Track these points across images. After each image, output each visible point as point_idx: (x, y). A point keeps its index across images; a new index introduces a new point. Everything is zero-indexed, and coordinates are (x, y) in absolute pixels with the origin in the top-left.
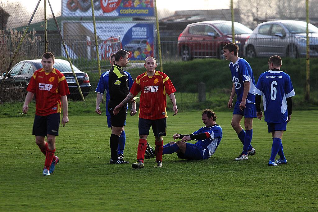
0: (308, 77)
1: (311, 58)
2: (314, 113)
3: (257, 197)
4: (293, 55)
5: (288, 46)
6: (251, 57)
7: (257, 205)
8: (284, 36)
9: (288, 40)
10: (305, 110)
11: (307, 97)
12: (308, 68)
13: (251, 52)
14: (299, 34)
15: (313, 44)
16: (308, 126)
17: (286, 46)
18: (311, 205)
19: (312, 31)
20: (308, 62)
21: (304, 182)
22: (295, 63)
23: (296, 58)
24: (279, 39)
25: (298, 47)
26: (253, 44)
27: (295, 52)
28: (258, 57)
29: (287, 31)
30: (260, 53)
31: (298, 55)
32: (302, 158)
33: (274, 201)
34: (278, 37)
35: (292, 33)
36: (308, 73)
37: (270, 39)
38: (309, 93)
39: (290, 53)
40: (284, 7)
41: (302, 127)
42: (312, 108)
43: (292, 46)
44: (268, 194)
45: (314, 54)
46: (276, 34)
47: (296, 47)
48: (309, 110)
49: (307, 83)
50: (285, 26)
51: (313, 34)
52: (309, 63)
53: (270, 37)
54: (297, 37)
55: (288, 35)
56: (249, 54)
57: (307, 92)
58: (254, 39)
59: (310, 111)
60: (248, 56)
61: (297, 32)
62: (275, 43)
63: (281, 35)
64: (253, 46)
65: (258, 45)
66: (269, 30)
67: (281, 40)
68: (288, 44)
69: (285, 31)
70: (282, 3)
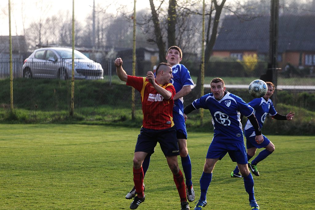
0: (72, 96)
1: (76, 80)
2: (76, 126)
3: (8, 198)
4: (63, 77)
5: (59, 69)
6: (28, 77)
7: (7, 204)
8: (56, 61)
9: (59, 64)
10: (69, 123)
11: (71, 113)
12: (73, 88)
13: (28, 73)
14: (68, 60)
15: (80, 68)
16: (68, 138)
17: (58, 70)
18: (52, 205)
19: (80, 58)
20: (73, 84)
21: (52, 185)
22: (64, 84)
23: (66, 79)
24: (51, 63)
25: (67, 71)
26: (30, 66)
27: (65, 75)
28: (33, 78)
29: (58, 57)
30: (36, 75)
31: (67, 77)
32: (55, 164)
33: (21, 201)
34: (50, 61)
35: (63, 59)
36: (72, 92)
37: (44, 63)
38: (73, 110)
39: (61, 75)
40: (66, 35)
41: (64, 138)
42: (74, 122)
43: (63, 70)
44: (18, 195)
45: (80, 77)
46: (49, 59)
47: (66, 71)
48: (73, 123)
49: (72, 101)
50: (55, 51)
51: (80, 60)
52: (74, 85)
53: (44, 61)
54: (67, 62)
55: (59, 60)
56: (26, 75)
57: (72, 109)
58: (31, 63)
59: (74, 125)
60: (26, 76)
61: (66, 58)
62: (49, 66)
63: (53, 60)
64: (30, 69)
65: (34, 68)
66: (44, 55)
67: (53, 64)
68: (59, 68)
69: (56, 56)
70: (64, 32)
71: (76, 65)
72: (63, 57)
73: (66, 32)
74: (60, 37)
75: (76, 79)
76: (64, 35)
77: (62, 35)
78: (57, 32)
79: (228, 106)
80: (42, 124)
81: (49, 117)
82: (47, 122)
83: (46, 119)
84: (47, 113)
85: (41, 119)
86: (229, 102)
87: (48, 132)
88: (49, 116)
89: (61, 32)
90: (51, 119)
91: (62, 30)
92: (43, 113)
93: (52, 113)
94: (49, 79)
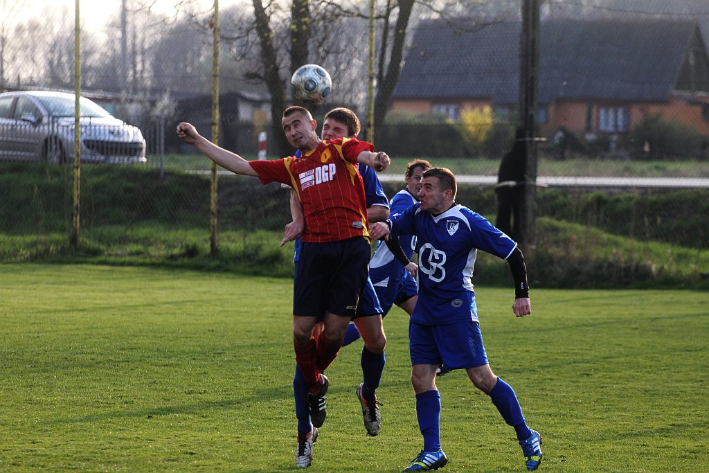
0: (76, 201)
1: (84, 166)
2: (85, 269)
4: (54, 159)
5: (46, 140)
8: (39, 121)
9: (45, 129)
10: (69, 263)
11: (74, 240)
12: (76, 183)
14: (66, 119)
15: (93, 137)
16: (66, 295)
17: (42, 141)
18: (30, 446)
19: (93, 114)
20: (78, 173)
21: (30, 401)
22: (57, 174)
23: (61, 162)
24: (28, 127)
25: (64, 143)
27: (59, 153)
29: (44, 112)
31: (64, 159)
32: (38, 355)
34: (26, 123)
35: (53, 117)
36: (76, 193)
37: (12, 126)
38: (78, 232)
39: (49, 154)
40: (60, 64)
41: (57, 296)
42: (81, 259)
43: (53, 141)
45: (93, 158)
46: (22, 117)
47: (61, 143)
48: (77, 263)
49: (76, 212)
50: (37, 98)
51: (92, 119)
52: (79, 175)
53: (12, 122)
54: (64, 124)
55: (45, 120)
57: (75, 229)
59: (79, 266)
61: (62, 114)
62: (21, 134)
63: (33, 119)
66: (12, 107)
67: (32, 129)
68: (46, 136)
69: (39, 111)
70: (57, 55)
71: (83, 130)
72: (54, 114)
73: (60, 57)
74: (48, 68)
75: (84, 161)
76: (56, 63)
77: (51, 63)
78: (41, 58)
79: (451, 234)
80: (6, 263)
81: (24, 249)
82: (18, 259)
83: (15, 253)
84: (19, 239)
85: (5, 253)
86: (456, 224)
87: (22, 282)
88: (23, 246)
89: (50, 56)
90: (28, 253)
91: (52, 51)
92: (10, 238)
93: (29, 238)
94: (23, 162)
